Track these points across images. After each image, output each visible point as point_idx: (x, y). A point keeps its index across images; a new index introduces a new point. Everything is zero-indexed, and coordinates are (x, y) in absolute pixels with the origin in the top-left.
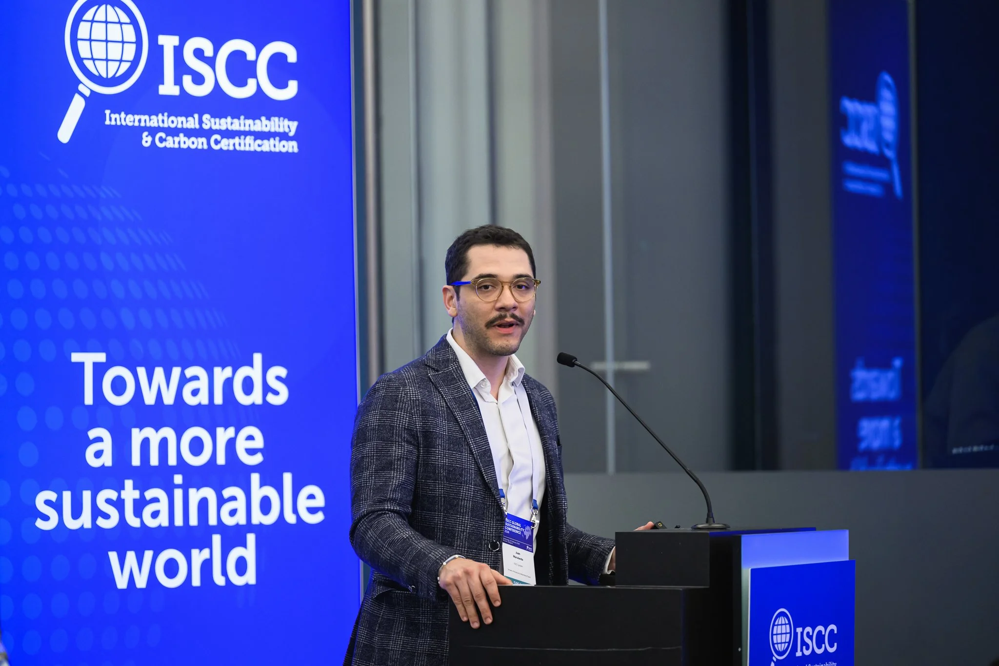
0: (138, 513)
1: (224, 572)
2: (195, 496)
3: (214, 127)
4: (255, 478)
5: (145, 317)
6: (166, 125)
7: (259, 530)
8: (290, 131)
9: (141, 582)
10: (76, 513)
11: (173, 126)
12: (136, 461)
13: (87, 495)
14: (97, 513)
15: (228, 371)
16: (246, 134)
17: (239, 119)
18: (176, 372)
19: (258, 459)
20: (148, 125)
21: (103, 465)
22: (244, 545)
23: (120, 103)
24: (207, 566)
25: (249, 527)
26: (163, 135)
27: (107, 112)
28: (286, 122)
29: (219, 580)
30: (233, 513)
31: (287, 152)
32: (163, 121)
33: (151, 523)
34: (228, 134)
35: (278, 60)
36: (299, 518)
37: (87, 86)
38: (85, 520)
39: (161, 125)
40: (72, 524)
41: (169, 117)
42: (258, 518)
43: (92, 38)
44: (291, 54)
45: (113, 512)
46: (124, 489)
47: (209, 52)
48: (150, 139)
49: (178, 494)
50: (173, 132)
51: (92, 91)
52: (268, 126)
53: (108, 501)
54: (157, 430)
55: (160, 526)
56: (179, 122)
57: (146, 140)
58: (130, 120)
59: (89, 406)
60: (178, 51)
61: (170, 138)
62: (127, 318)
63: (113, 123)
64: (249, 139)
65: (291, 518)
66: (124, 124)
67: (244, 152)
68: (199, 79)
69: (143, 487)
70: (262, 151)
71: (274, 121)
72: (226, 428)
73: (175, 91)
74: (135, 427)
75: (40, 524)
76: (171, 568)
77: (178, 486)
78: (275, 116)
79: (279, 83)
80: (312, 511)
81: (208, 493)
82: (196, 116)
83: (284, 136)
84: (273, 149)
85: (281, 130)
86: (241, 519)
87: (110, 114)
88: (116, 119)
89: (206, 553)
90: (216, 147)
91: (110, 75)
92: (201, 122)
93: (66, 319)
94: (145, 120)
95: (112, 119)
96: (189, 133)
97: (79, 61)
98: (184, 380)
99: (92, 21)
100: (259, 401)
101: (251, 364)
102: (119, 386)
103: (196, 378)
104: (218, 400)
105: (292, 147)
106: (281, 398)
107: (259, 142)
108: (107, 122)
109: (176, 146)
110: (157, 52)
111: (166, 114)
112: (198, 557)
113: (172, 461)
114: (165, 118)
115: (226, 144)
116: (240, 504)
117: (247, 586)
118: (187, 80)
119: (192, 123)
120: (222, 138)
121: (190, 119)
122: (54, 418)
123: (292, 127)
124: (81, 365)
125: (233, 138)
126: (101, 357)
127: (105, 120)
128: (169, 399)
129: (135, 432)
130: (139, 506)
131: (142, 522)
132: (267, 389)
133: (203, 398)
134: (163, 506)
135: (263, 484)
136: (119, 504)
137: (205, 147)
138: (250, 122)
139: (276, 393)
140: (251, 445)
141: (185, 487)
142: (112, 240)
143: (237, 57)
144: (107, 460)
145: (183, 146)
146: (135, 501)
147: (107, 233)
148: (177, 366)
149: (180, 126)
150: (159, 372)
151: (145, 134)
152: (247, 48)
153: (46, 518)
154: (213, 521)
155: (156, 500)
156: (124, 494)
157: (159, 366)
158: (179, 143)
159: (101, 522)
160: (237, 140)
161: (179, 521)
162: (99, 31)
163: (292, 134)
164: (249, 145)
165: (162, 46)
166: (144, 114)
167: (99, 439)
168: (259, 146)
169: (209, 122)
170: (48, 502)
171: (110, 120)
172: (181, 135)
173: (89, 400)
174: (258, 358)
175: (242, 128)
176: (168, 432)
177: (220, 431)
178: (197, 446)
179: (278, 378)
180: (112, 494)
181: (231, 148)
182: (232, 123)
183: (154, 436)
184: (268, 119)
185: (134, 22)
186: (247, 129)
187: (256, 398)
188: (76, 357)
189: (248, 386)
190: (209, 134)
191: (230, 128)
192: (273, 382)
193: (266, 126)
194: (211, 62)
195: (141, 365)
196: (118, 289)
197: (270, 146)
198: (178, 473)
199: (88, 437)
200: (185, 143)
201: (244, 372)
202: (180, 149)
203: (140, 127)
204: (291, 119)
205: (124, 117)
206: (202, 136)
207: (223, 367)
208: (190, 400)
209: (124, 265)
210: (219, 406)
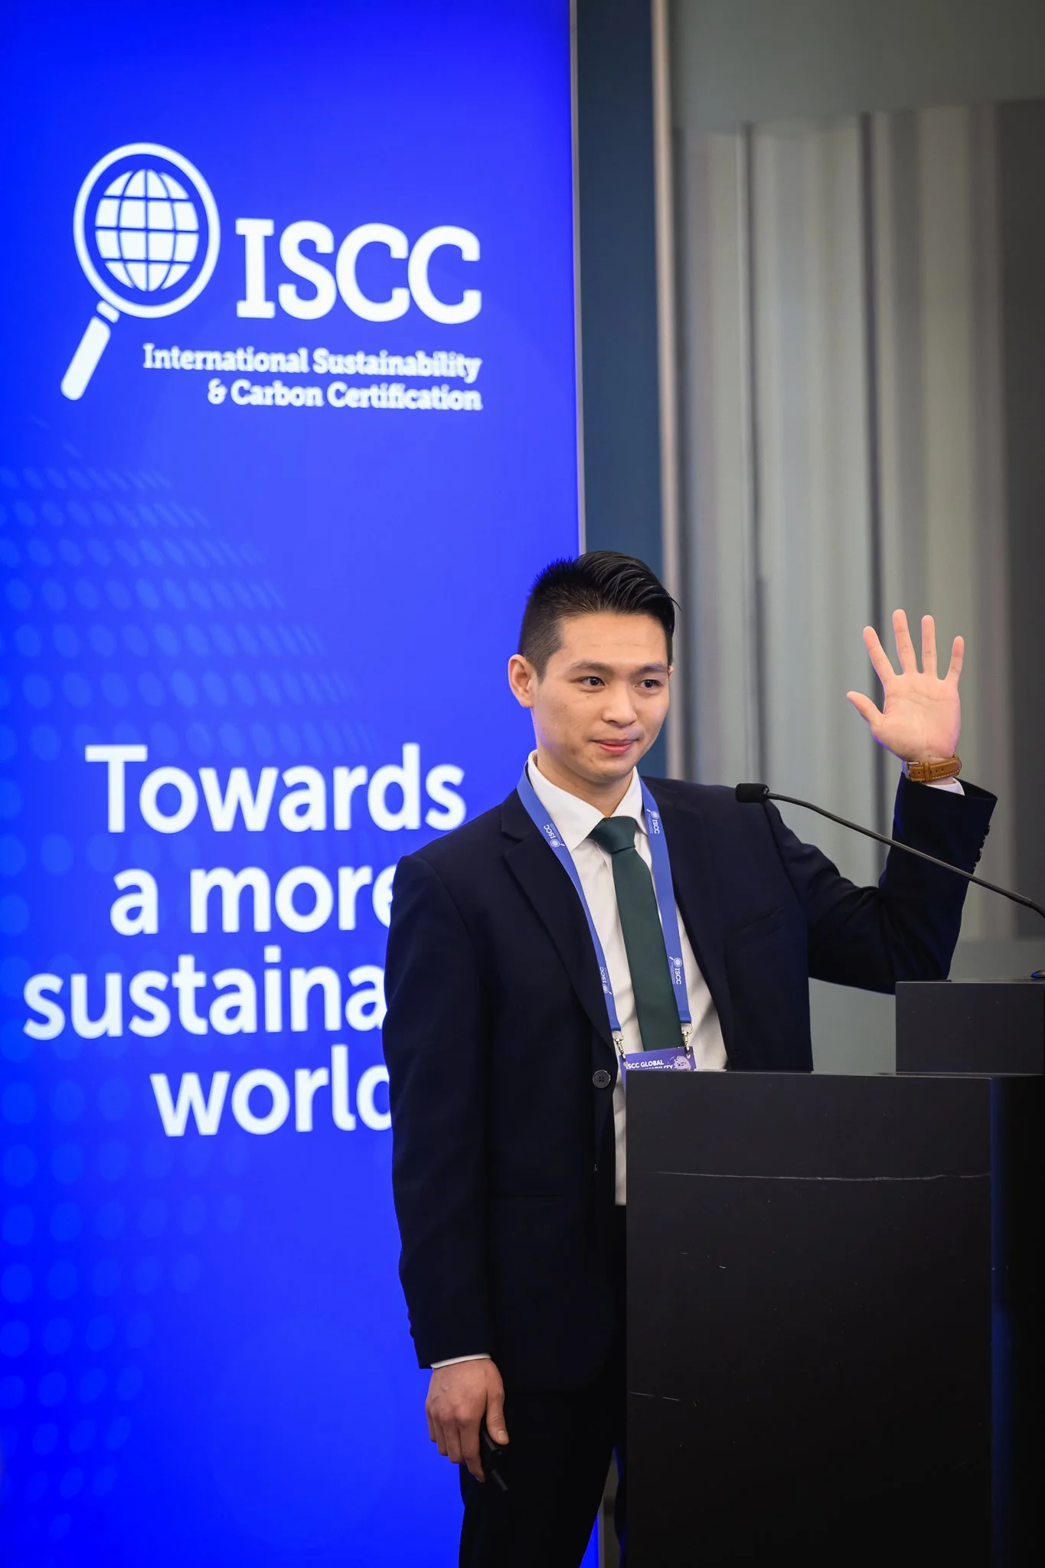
0: (203, 1008)
1: (353, 1108)
2: (302, 981)
3: (335, 370)
5: (213, 684)
6: (250, 368)
8: (468, 375)
9: (208, 1124)
10: (96, 1010)
11: (262, 369)
12: (199, 923)
13: (113, 982)
14: (130, 1009)
15: (360, 774)
16: (390, 380)
17: (378, 355)
18: (269, 776)
20: (220, 367)
21: (142, 932)
23: (167, 333)
24: (323, 1098)
26: (245, 384)
27: (148, 348)
28: (461, 360)
29: (344, 1121)
30: (366, 1009)
31: (462, 411)
32: (245, 361)
33: (226, 1027)
34: (358, 381)
35: (445, 256)
37: (112, 305)
38: (111, 1023)
39: (242, 368)
40: (87, 1029)
41: (255, 353)
43: (123, 224)
44: (470, 247)
45: (159, 1009)
46: (177, 971)
47: (325, 244)
48: (222, 391)
49: (273, 978)
50: (263, 379)
51: (122, 315)
52: (428, 366)
53: (152, 991)
54: (235, 872)
55: (241, 1032)
56: (273, 362)
57: (216, 394)
58: (187, 360)
59: (117, 835)
60: (272, 245)
61: (257, 389)
62: (183, 688)
63: (158, 365)
64: (396, 389)
66: (177, 366)
67: (388, 410)
68: (307, 290)
69: (209, 965)
70: (418, 409)
71: (439, 359)
72: (356, 869)
73: (267, 311)
74: (199, 867)
75: (33, 1029)
76: (261, 1101)
77: (272, 966)
78: (440, 349)
79: (449, 295)
81: (327, 977)
82: (303, 352)
83: (457, 384)
84: (438, 406)
85: (452, 374)
87: (154, 350)
88: (163, 360)
89: (320, 1077)
90: (339, 403)
91: (153, 287)
92: (311, 361)
93: (78, 691)
94: (216, 361)
95: (157, 358)
96: (291, 380)
97: (100, 263)
98: (282, 791)
99: (122, 198)
100: (413, 823)
101: (399, 762)
102: (168, 801)
103: (302, 786)
104: (343, 822)
105: (471, 401)
106: (451, 819)
107: (412, 393)
108: (148, 364)
109: (269, 402)
110: (234, 246)
111: (250, 350)
112: (308, 1082)
113: (262, 923)
114: (250, 357)
115: (355, 398)
118: (287, 293)
119: (296, 363)
120: (348, 388)
121: (293, 357)
122: (57, 855)
123: (470, 367)
124: (103, 767)
125: (368, 387)
126: (138, 753)
127: (143, 360)
128: (256, 821)
129: (197, 876)
130: (205, 999)
131: (210, 1026)
132: (427, 803)
133: (316, 820)
134: (246, 998)
136: (170, 996)
137: (320, 403)
138: (397, 360)
139: (444, 810)
141: (285, 967)
142: (156, 558)
143: (374, 252)
144: (149, 923)
145: (281, 402)
148: (270, 765)
149: (274, 369)
150: (239, 777)
151: (214, 383)
152: (395, 239)
153: (43, 1020)
154: (333, 1023)
155: (233, 989)
156: (178, 980)
157: (239, 765)
158: (274, 396)
159: (139, 1026)
160: (374, 391)
161: (274, 1024)
163: (471, 379)
164: (396, 398)
165: (243, 237)
166: (212, 349)
167: (135, 889)
168: (414, 400)
169: (326, 361)
170: (46, 994)
171: (154, 359)
172: (278, 384)
173: (116, 822)
174: (411, 752)
175: (383, 372)
176: (256, 877)
177: (345, 874)
178: (305, 900)
179: (448, 785)
180: (158, 980)
181: (364, 404)
182: (365, 363)
183: (231, 884)
184: (430, 355)
185: (194, 197)
186: (392, 372)
187: (409, 817)
188: (94, 753)
189: (394, 799)
190: (323, 381)
191: (363, 371)
192: (437, 793)
193: (426, 366)
194: (329, 262)
195: (207, 765)
196: (166, 640)
197: (431, 400)
198: (272, 943)
199: (114, 885)
200: (283, 396)
201: (387, 775)
202: (274, 407)
203: (204, 371)
204: (469, 354)
205: (178, 356)
206: (312, 385)
207: (351, 769)
208: (291, 822)
209: (178, 600)
210: (343, 833)
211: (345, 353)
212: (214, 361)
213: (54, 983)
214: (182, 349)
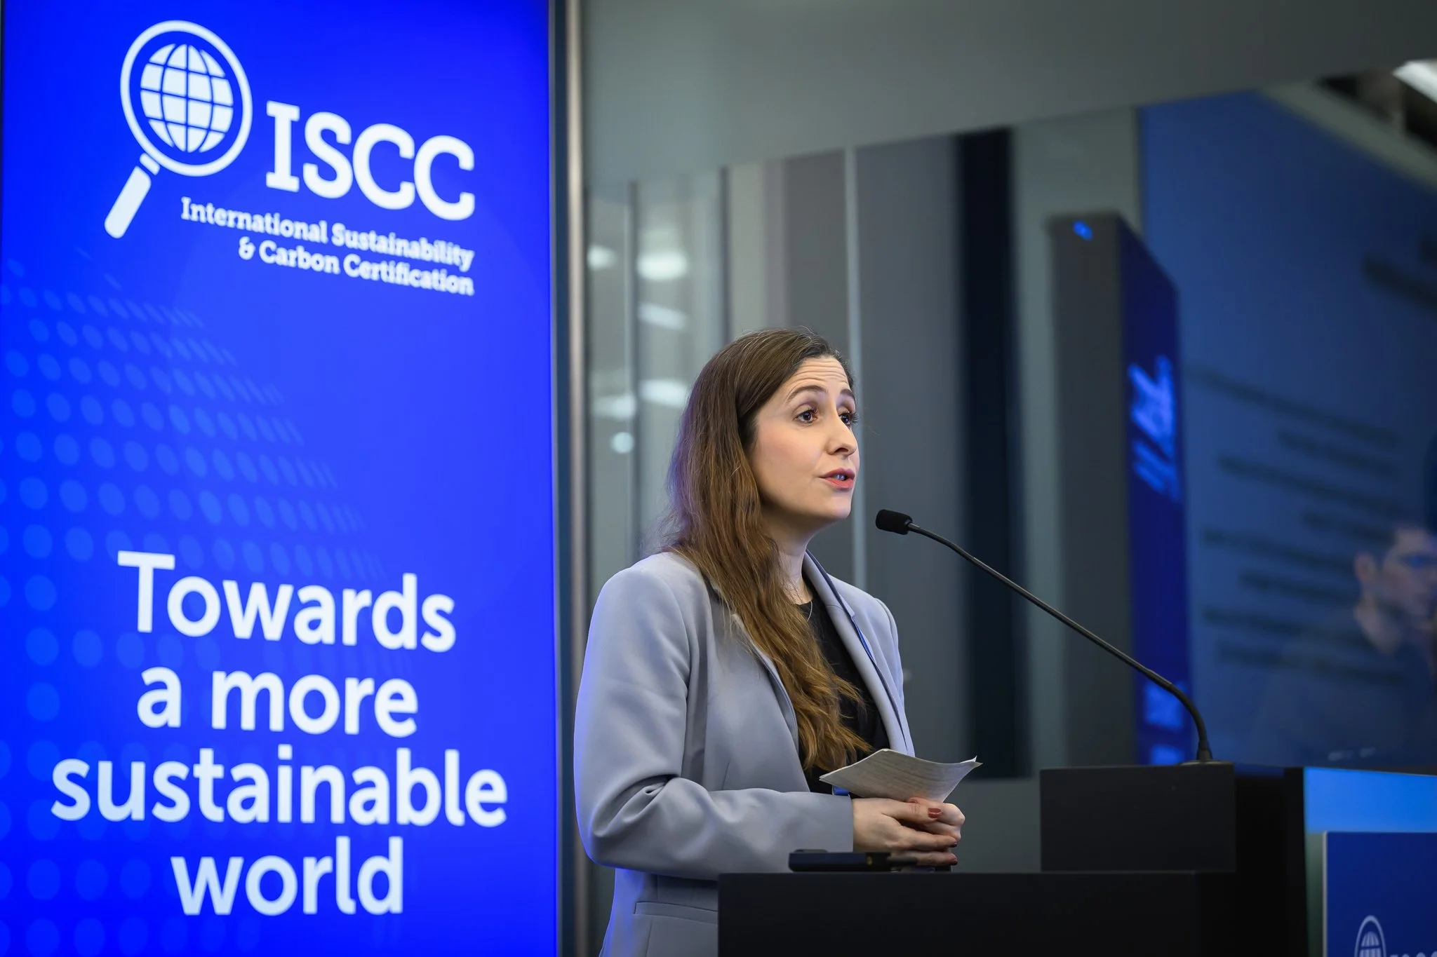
0: (220, 797)
1: (354, 894)
2: (311, 778)
3: (352, 244)
4: (404, 756)
5: (238, 506)
6: (276, 232)
7: (410, 833)
8: (462, 264)
9: (223, 905)
10: (120, 795)
11: (287, 234)
12: (219, 720)
13: (138, 769)
14: (153, 796)
15: (365, 596)
16: (398, 259)
17: (387, 236)
18: (285, 592)
19: (407, 728)
20: (249, 227)
21: (166, 725)
22: (385, 853)
23: (204, 190)
24: (327, 884)
25: (394, 827)
26: (272, 245)
27: (186, 201)
28: (458, 251)
29: (346, 905)
30: (369, 805)
31: (458, 293)
32: (272, 225)
33: (241, 816)
34: (370, 256)
35: (445, 162)
36: (468, 817)
37: (153, 159)
38: (135, 808)
39: (269, 230)
40: (112, 812)
41: (281, 219)
42: (406, 814)
43: (165, 90)
44: (466, 156)
45: (180, 796)
46: (197, 761)
47: (344, 136)
48: (251, 248)
49: (285, 774)
50: (289, 243)
51: (163, 169)
52: (430, 252)
53: (173, 780)
54: (253, 676)
55: (255, 821)
56: (297, 229)
57: (246, 250)
58: (221, 217)
59: (144, 634)
60: (298, 130)
61: (282, 251)
62: (211, 507)
63: (194, 218)
64: (402, 268)
65: (456, 817)
66: (211, 221)
67: (395, 285)
68: (328, 173)
69: (227, 759)
70: (420, 289)
71: (439, 248)
72: (360, 680)
73: (292, 185)
74: (220, 669)
75: (60, 811)
76: (271, 886)
77: (285, 762)
78: (441, 239)
79: (448, 194)
80: (488, 807)
81: (332, 775)
82: (323, 224)
83: (453, 270)
84: (436, 286)
85: (449, 261)
86: (381, 815)
87: (190, 205)
88: (199, 213)
89: (326, 865)
90: (353, 273)
91: (192, 148)
92: (330, 234)
93: (112, 500)
94: (244, 220)
95: (192, 211)
96: (312, 248)
97: (143, 121)
98: (296, 606)
99: (165, 67)
100: (411, 643)
101: (400, 589)
102: (194, 607)
103: (315, 603)
104: (350, 638)
105: (465, 286)
106: (444, 640)
107: (416, 273)
108: (185, 215)
109: (292, 263)
110: (264, 126)
111: (277, 216)
112: (314, 869)
113: (276, 724)
114: (276, 222)
115: (367, 271)
116: (380, 794)
117: (388, 915)
118: (310, 171)
119: (317, 233)
120: (362, 260)
121: (314, 227)
122: (87, 648)
123: (464, 258)
124: (134, 572)
125: (379, 262)
126: (167, 562)
127: (181, 211)
128: (273, 631)
129: (218, 677)
130: (223, 789)
131: (227, 814)
132: (423, 627)
133: (326, 634)
134: (260, 791)
135: (415, 764)
136: (190, 786)
137: (336, 270)
138: (403, 243)
139: (437, 634)
140: (398, 706)
141: (296, 765)
142: (188, 389)
143: (385, 150)
144: (172, 717)
145: (302, 265)
147: (179, 376)
148: (287, 582)
149: (297, 236)
150: (258, 592)
151: (244, 240)
152: (401, 139)
153: (69, 802)
154: (337, 816)
155: (249, 781)
156: (198, 771)
157: (258, 580)
159: (160, 812)
160: (383, 267)
161: (285, 815)
162: (175, 82)
163: (465, 267)
164: (401, 275)
165: (273, 118)
166: (244, 211)
167: (160, 685)
168: (417, 279)
169: (341, 235)
170: (73, 778)
171: (190, 212)
172: (300, 249)
173: (145, 623)
174: (410, 581)
175: (391, 251)
176: (271, 681)
177: (351, 683)
178: (315, 704)
179: (441, 613)
180: (180, 770)
181: (375, 277)
182: (376, 242)
183: (249, 687)
184: (431, 242)
185: (230, 77)
186: (399, 253)
187: (406, 638)
188: (126, 558)
189: (395, 620)
190: (342, 252)
191: (374, 248)
192: (432, 619)
193: (428, 252)
194: (347, 151)
195: (230, 578)
196: (196, 463)
197: (432, 281)
198: (285, 742)
199: (142, 681)
200: (305, 260)
201: (388, 599)
202: (297, 268)
203: (235, 229)
204: (464, 246)
205: (212, 212)
206: (331, 254)
207: (358, 591)
208: (304, 634)
209: (207, 427)
210: (350, 647)
211: (360, 231)
212: (245, 222)
213: (81, 768)
214: (216, 207)
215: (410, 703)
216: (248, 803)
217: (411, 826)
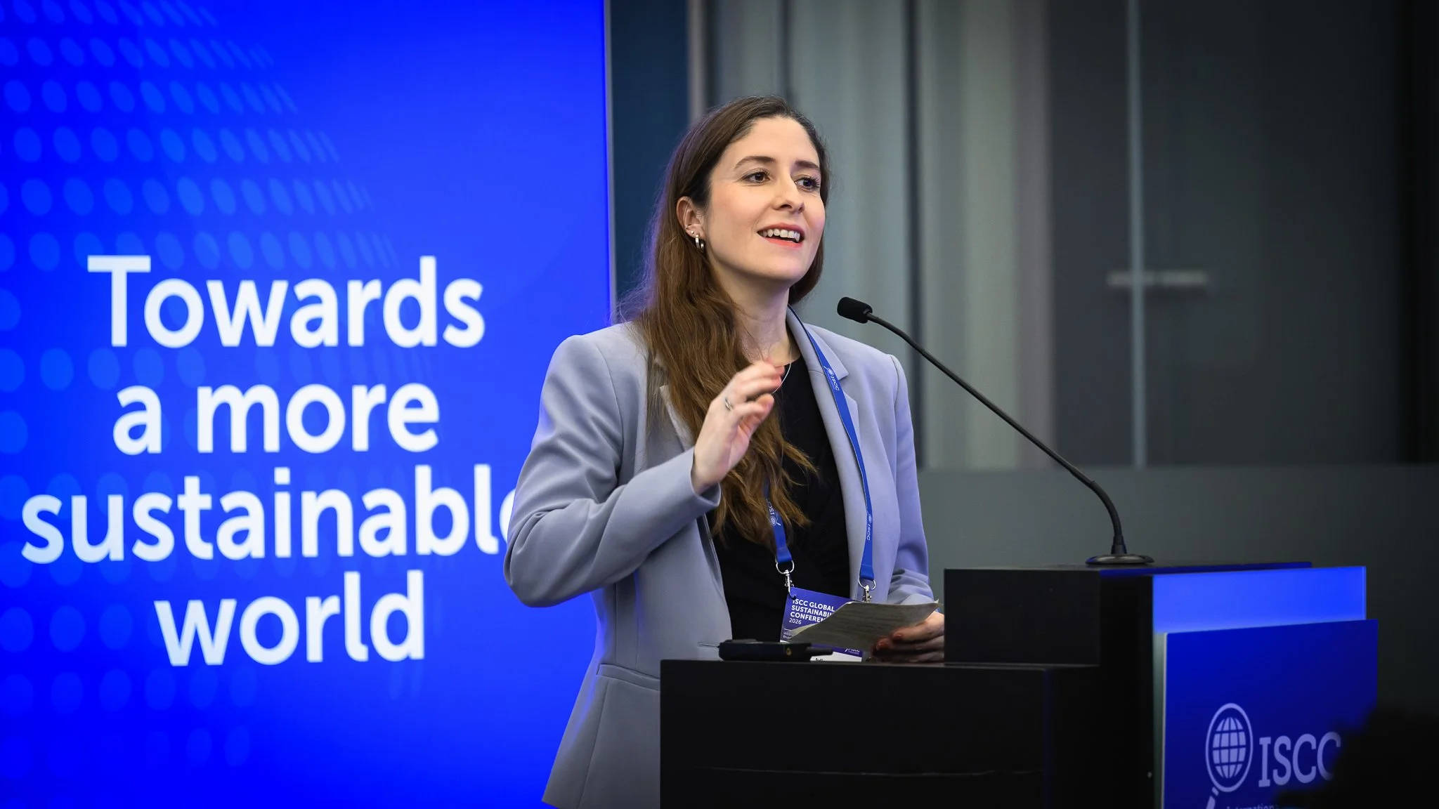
0: (209, 530)
1: (366, 638)
2: (313, 505)
4: (423, 474)
5: (222, 194)
7: (431, 564)
9: (214, 654)
10: (97, 533)
12: (205, 443)
13: (115, 504)
14: (133, 533)
15: (374, 288)
18: (279, 289)
19: (428, 441)
21: (146, 451)
22: (403, 590)
24: (334, 627)
25: (412, 559)
29: (357, 651)
30: (382, 534)
33: (233, 552)
38: (113, 547)
40: (88, 553)
42: (427, 543)
45: (163, 532)
46: (182, 491)
49: (282, 501)
53: (155, 514)
54: (244, 391)
55: (249, 557)
59: (119, 349)
62: (191, 199)
65: (488, 544)
69: (216, 486)
72: (370, 387)
74: (204, 384)
75: (31, 553)
76: (269, 631)
77: (282, 488)
81: (338, 500)
86: (397, 544)
89: (332, 605)
93: (79, 199)
98: (292, 304)
100: (430, 340)
101: (416, 276)
103: (314, 300)
104: (356, 337)
106: (470, 334)
112: (319, 611)
113: (272, 443)
116: (396, 519)
117: (408, 661)
122: (57, 370)
124: (106, 277)
126: (142, 264)
128: (265, 335)
129: (204, 394)
130: (211, 522)
131: (216, 550)
132: (445, 319)
133: (328, 335)
134: (255, 522)
135: (436, 484)
136: (174, 519)
139: (462, 326)
140: (416, 416)
141: (296, 491)
142: (163, 60)
144: (153, 442)
146: (203, 513)
148: (280, 278)
150: (248, 290)
153: (41, 543)
154: (345, 548)
155: (241, 512)
156: (183, 502)
157: (248, 278)
159: (142, 550)
161: (283, 549)
167: (138, 407)
170: (44, 516)
173: (119, 336)
174: (428, 265)
176: (264, 395)
177: (359, 392)
178: (316, 418)
179: (466, 300)
180: (163, 503)
183: (239, 402)
187: (426, 334)
188: (96, 264)
189: (411, 314)
192: (456, 308)
195: (214, 277)
196: (173, 148)
198: (282, 465)
199: (118, 403)
201: (402, 289)
207: (365, 282)
208: (303, 338)
209: (185, 104)
210: (357, 348)
213: (52, 504)
215: (430, 411)
216: (240, 537)
217: (433, 555)
